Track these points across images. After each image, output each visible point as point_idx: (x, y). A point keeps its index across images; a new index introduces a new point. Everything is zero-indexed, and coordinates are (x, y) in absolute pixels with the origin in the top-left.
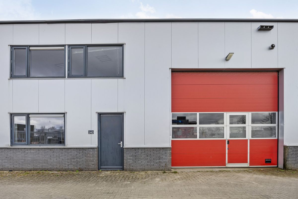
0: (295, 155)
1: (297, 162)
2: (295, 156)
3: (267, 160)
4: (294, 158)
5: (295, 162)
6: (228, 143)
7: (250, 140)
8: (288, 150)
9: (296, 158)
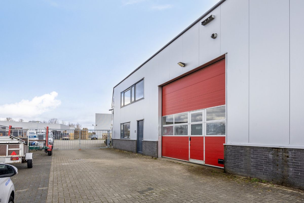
0: (233, 156)
1: (236, 166)
2: (234, 158)
3: (220, 160)
4: (233, 160)
5: (234, 165)
6: (190, 140)
7: (206, 137)
8: (227, 149)
9: (235, 160)
